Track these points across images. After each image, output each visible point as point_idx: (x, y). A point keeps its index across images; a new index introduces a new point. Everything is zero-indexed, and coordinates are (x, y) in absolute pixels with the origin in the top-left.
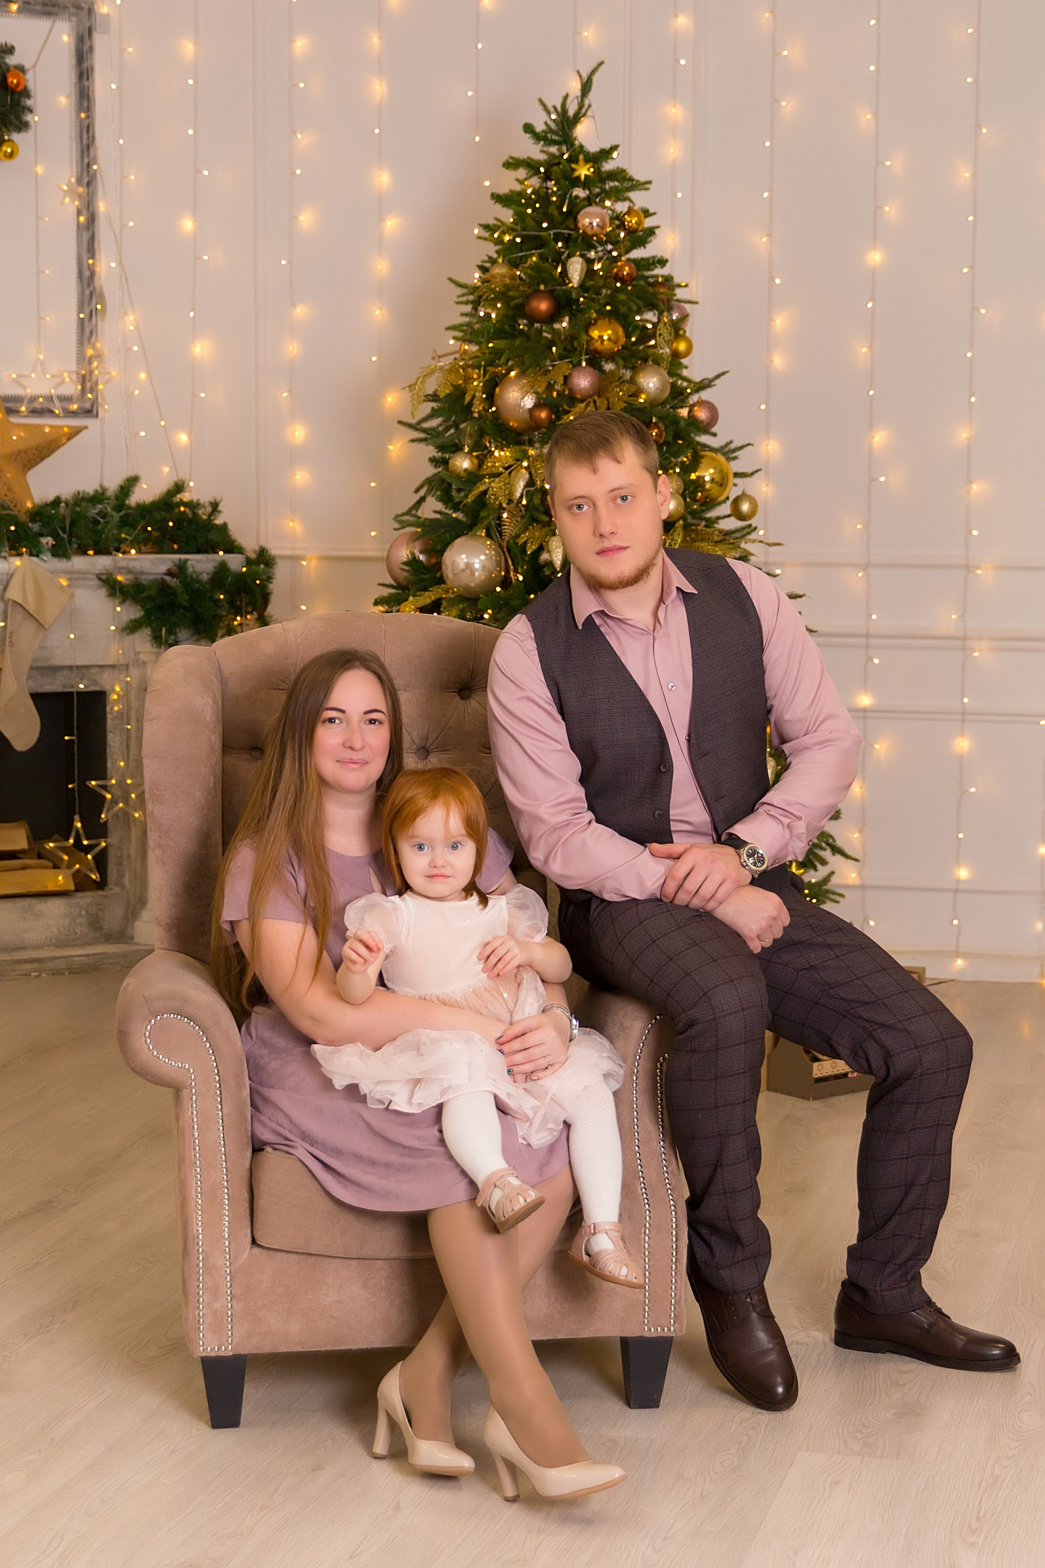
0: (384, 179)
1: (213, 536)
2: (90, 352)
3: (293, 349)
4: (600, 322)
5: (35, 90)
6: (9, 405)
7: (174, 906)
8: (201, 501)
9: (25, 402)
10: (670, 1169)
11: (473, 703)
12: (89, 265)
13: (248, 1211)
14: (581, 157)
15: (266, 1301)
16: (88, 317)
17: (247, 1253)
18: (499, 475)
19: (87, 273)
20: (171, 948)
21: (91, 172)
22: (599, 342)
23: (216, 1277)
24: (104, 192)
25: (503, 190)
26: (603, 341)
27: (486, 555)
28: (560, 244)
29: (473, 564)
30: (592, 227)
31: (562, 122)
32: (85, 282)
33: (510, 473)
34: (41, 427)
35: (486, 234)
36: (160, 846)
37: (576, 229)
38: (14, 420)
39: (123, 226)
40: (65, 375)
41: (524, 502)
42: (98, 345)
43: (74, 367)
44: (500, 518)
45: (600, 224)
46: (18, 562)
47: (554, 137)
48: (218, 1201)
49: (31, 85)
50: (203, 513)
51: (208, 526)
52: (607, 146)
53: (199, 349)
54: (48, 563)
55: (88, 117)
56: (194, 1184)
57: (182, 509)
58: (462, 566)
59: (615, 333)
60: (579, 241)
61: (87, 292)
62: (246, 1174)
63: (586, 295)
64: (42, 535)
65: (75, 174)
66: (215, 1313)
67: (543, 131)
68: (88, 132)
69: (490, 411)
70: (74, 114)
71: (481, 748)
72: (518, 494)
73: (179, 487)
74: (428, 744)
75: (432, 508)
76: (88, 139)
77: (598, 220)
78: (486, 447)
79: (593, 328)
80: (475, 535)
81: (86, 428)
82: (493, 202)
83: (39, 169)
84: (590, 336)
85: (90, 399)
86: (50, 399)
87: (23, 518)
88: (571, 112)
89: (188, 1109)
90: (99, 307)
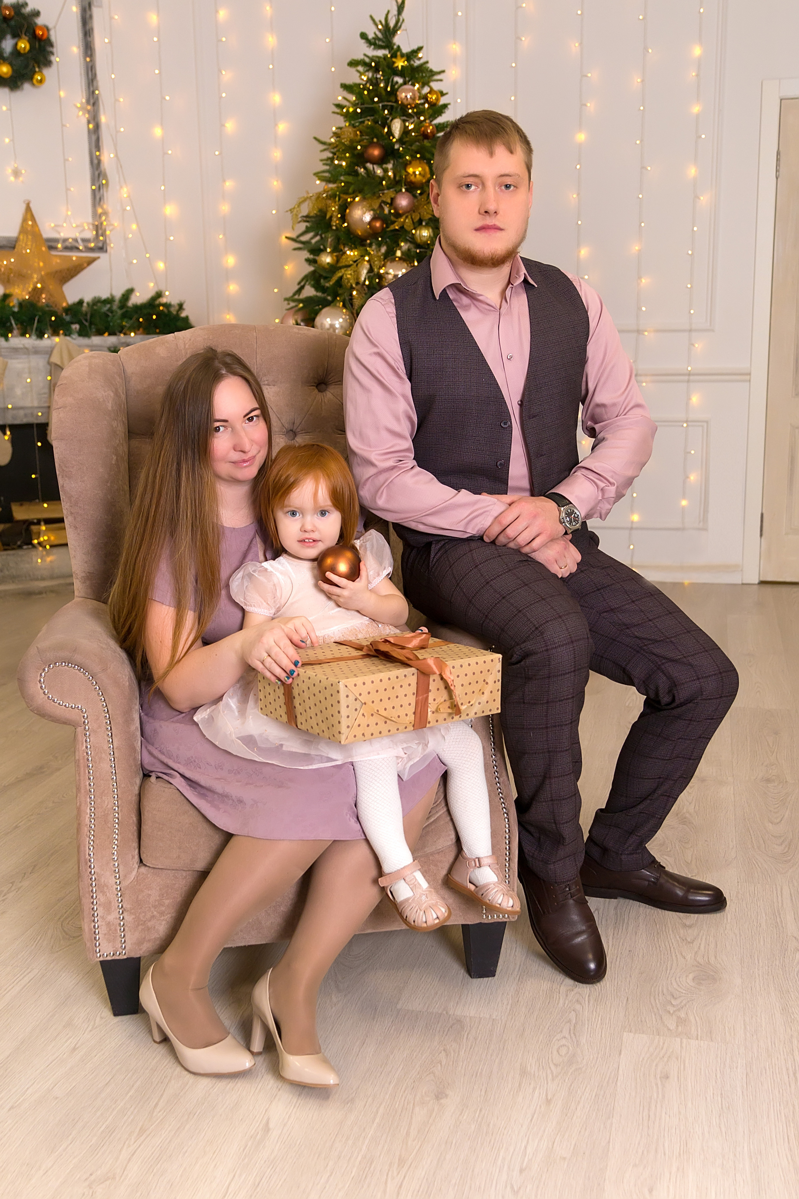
0: (277, 98)
1: (179, 324)
2: (100, 211)
3: (225, 208)
4: (413, 162)
5: (56, 41)
6: (50, 244)
7: (86, 562)
8: (173, 303)
9: (61, 241)
10: (501, 779)
11: (329, 395)
12: (97, 156)
13: (136, 834)
14: (399, 54)
15: (155, 913)
16: (97, 189)
17: (134, 873)
18: (349, 266)
19: (95, 161)
20: (86, 596)
21: (95, 96)
22: (413, 176)
23: (108, 894)
24: (104, 109)
25: (349, 82)
26: (415, 175)
27: (343, 318)
28: (386, 112)
29: (335, 325)
30: (407, 99)
31: (385, 31)
32: (95, 166)
33: (357, 265)
34: (71, 257)
35: (338, 111)
36: (72, 513)
37: (397, 101)
38: (54, 253)
39: (118, 132)
40: (85, 225)
41: (367, 283)
42: (105, 207)
43: (90, 220)
44: (351, 295)
45: (412, 97)
46: (57, 339)
47: (381, 43)
48: (109, 826)
49: (53, 38)
50: (174, 311)
51: (177, 318)
52: (415, 47)
53: (169, 210)
54: (76, 341)
55: (91, 61)
56: (88, 811)
57: (161, 308)
58: (327, 326)
59: (423, 169)
60: (399, 110)
61: (97, 173)
62: (135, 799)
63: (404, 146)
64: (72, 323)
65: (85, 96)
66: (108, 924)
67: (373, 38)
68: (92, 70)
69: (343, 226)
70: (82, 59)
71: (335, 430)
72: (363, 279)
73: (159, 295)
74: (295, 428)
75: (309, 291)
76: (92, 75)
77: (411, 94)
78: (341, 250)
79: (409, 166)
80: (335, 305)
81: (99, 258)
82: (342, 90)
83: (62, 94)
84: (407, 172)
85: (101, 240)
86: (76, 240)
87: (60, 311)
88: (392, 24)
89: (82, 744)
90: (104, 182)
